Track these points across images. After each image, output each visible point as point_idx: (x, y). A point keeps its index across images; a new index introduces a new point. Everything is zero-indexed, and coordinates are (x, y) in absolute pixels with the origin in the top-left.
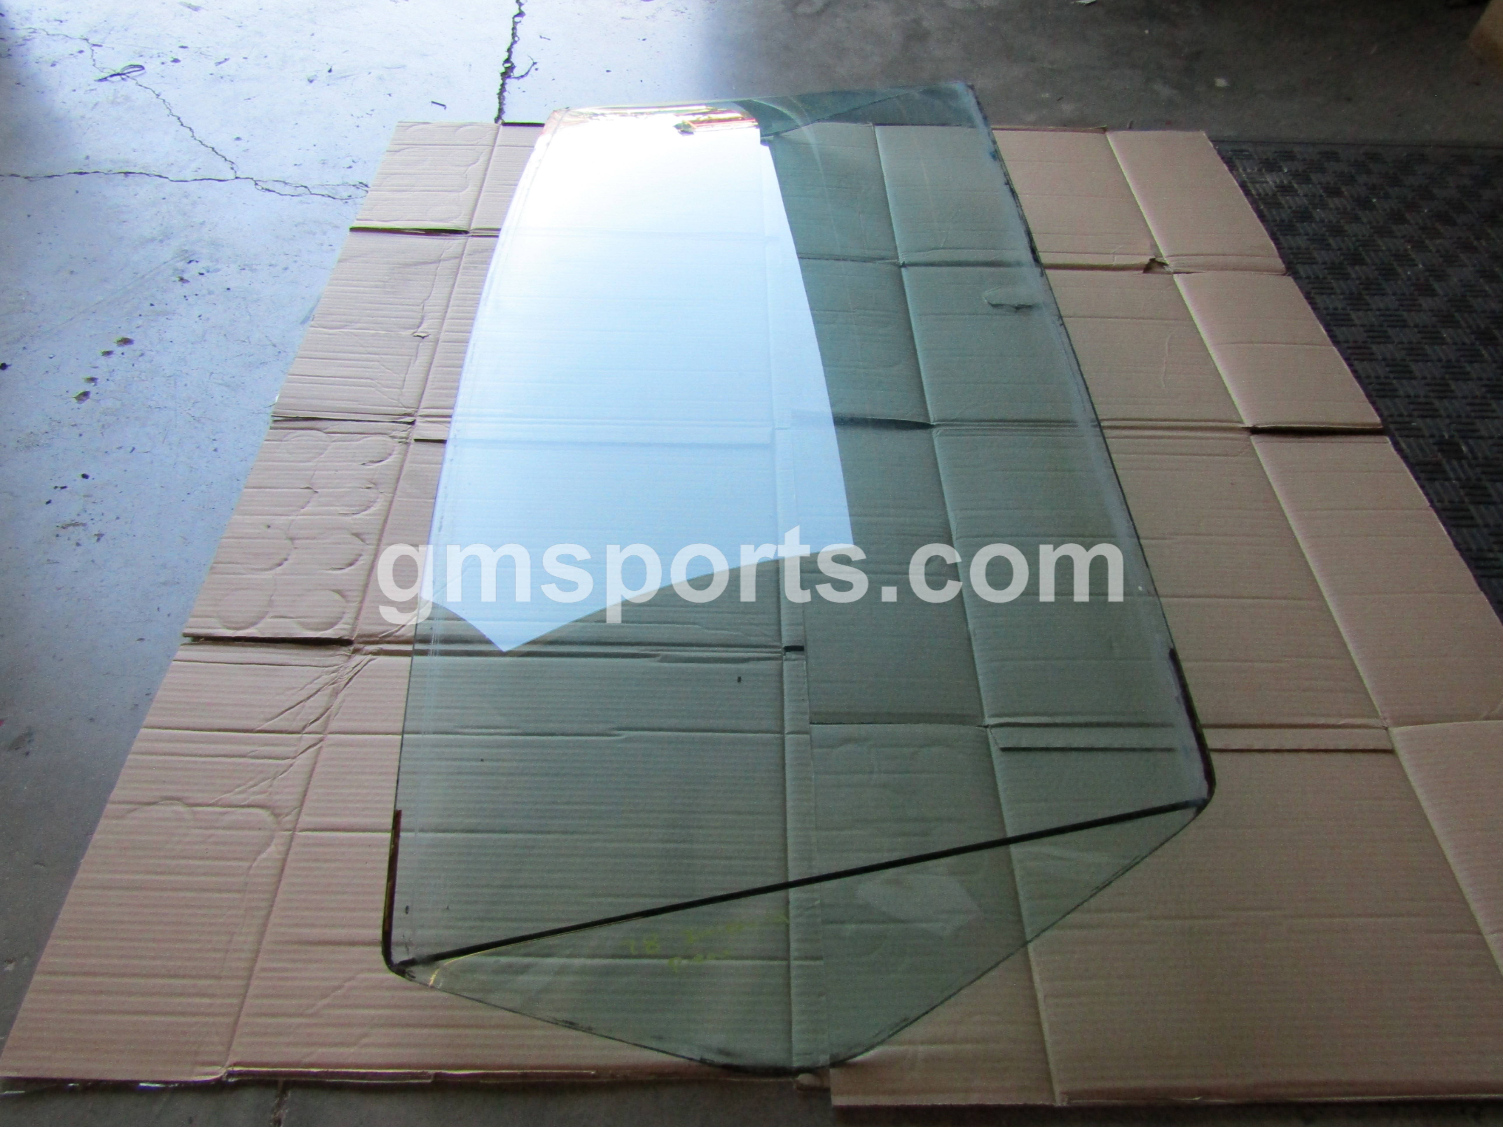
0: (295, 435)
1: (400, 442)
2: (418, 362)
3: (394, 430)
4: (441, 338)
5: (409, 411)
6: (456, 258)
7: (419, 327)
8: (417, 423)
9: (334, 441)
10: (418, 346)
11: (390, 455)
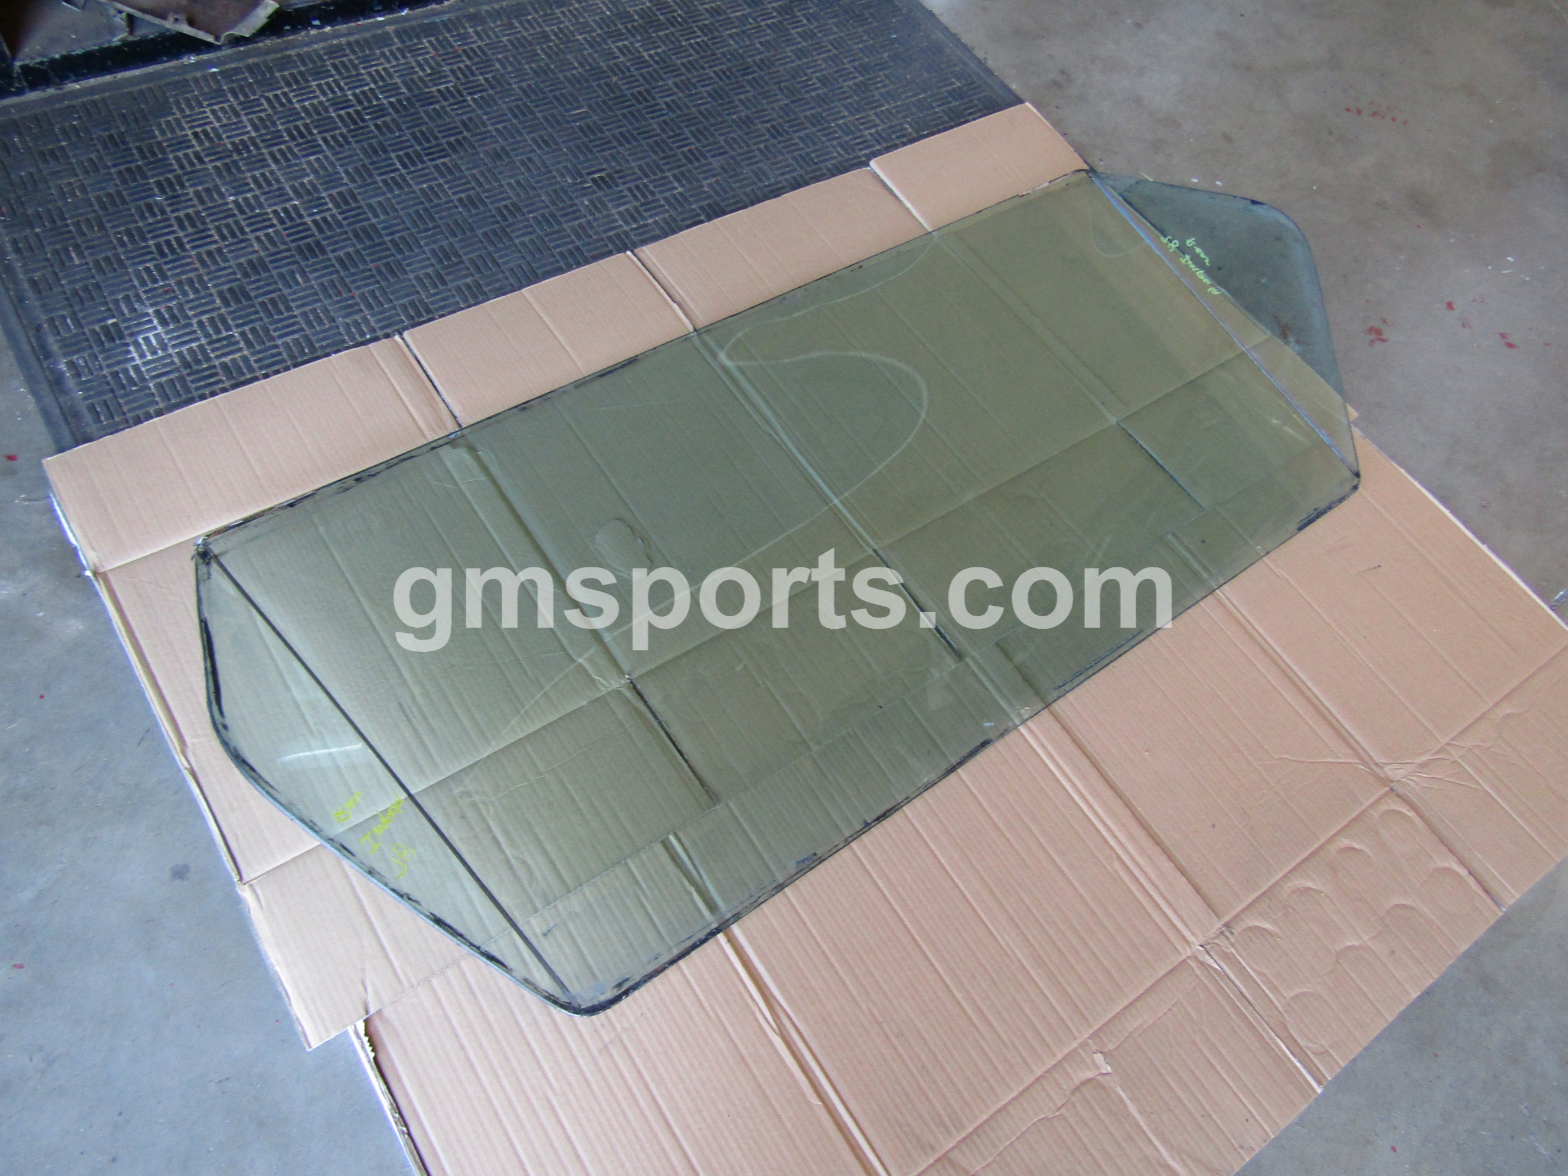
0: (1310, 1045)
1: (1232, 933)
2: (1136, 1024)
3: (1226, 954)
4: (1086, 1036)
5: (1193, 964)
6: (950, 1161)
7: (1089, 1080)
8: (1202, 940)
9: (1284, 997)
10: (1116, 1049)
11: (1250, 928)
